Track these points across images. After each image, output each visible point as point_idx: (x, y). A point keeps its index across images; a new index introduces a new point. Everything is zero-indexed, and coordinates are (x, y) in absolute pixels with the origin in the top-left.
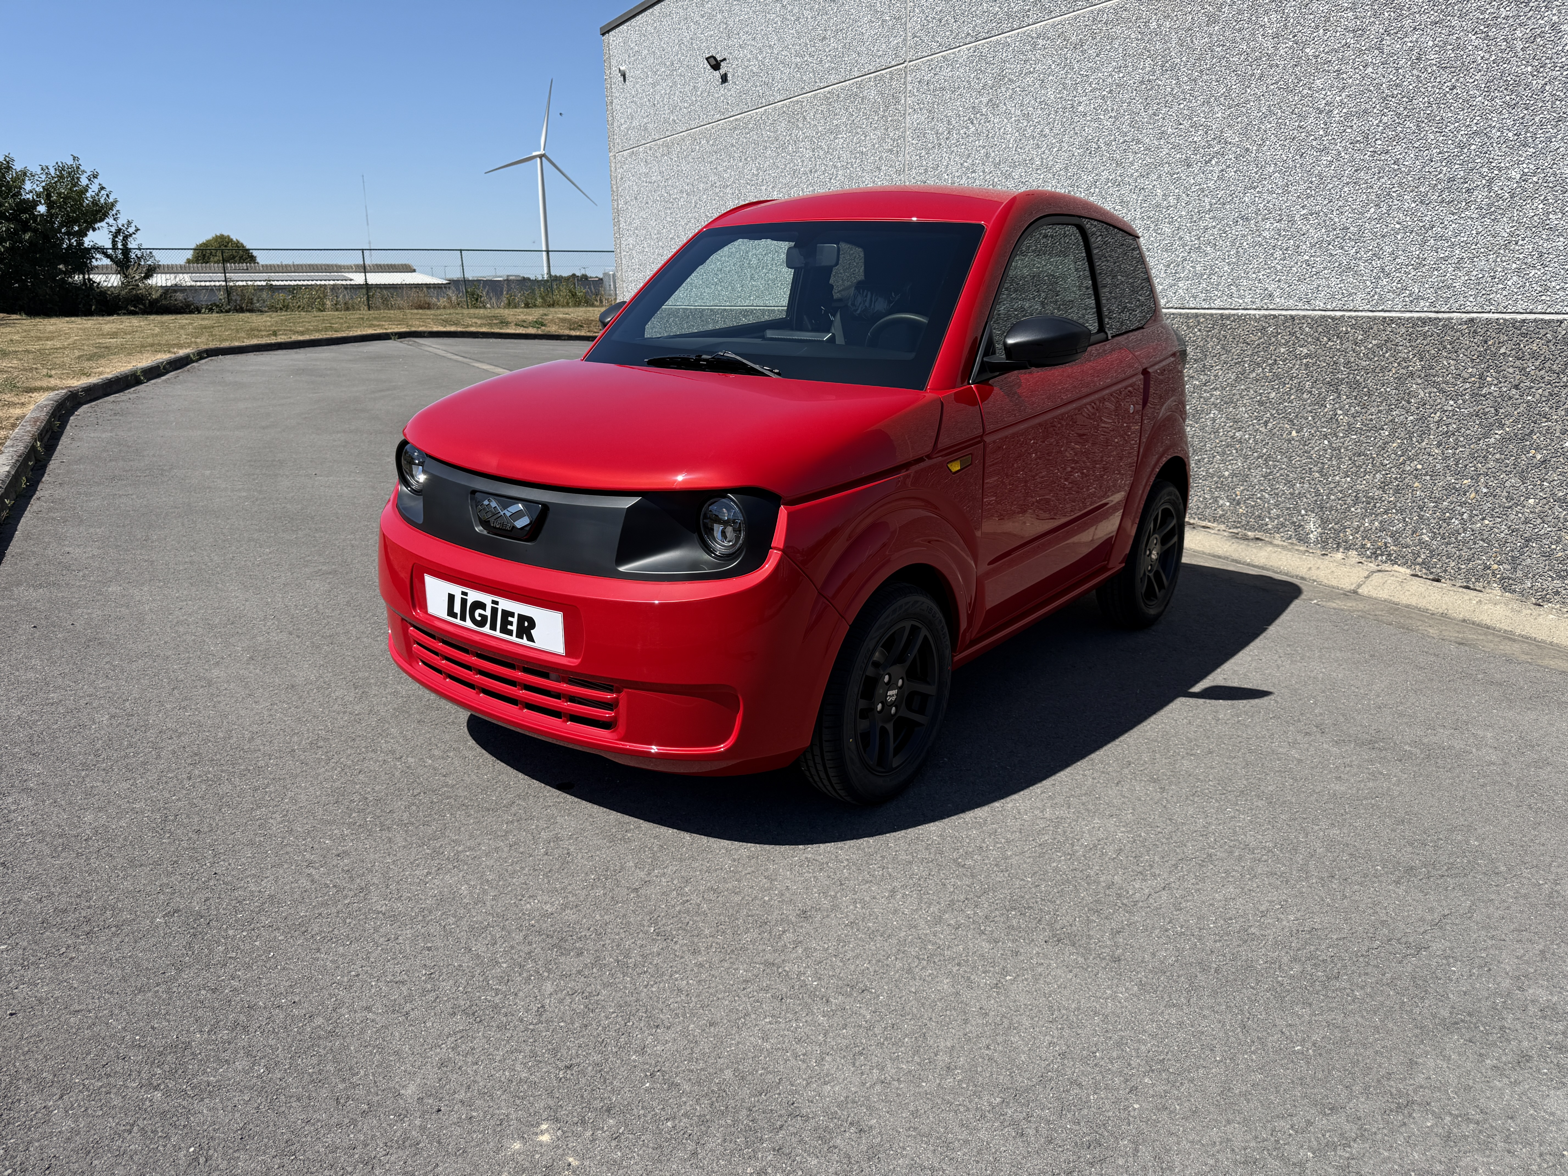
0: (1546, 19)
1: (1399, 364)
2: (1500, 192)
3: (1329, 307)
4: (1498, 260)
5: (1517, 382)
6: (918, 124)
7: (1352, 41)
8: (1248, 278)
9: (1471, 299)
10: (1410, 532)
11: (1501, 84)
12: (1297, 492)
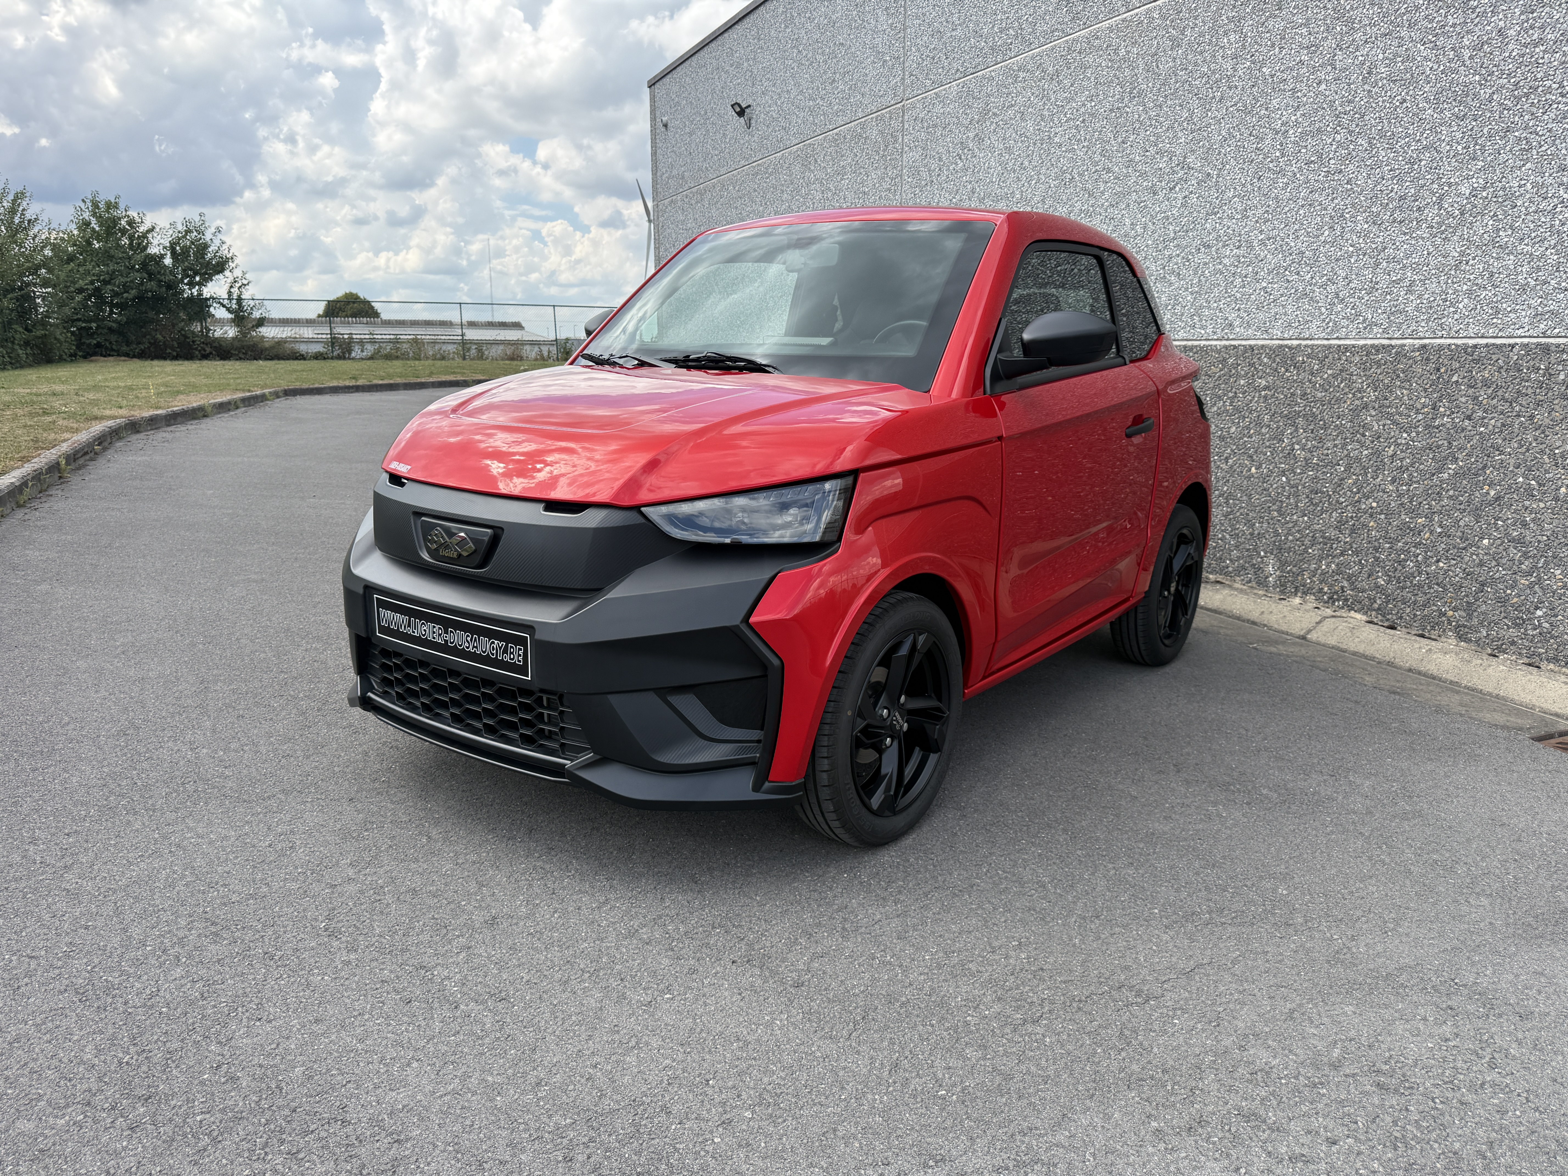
0: (1492, 24)
1: (1354, 394)
2: (1450, 209)
3: (1286, 336)
4: (1450, 281)
5: (1469, 413)
6: (913, 162)
7: (1306, 58)
8: (1209, 308)
9: (1423, 324)
10: (1365, 576)
11: (1450, 95)
12: (1256, 532)
